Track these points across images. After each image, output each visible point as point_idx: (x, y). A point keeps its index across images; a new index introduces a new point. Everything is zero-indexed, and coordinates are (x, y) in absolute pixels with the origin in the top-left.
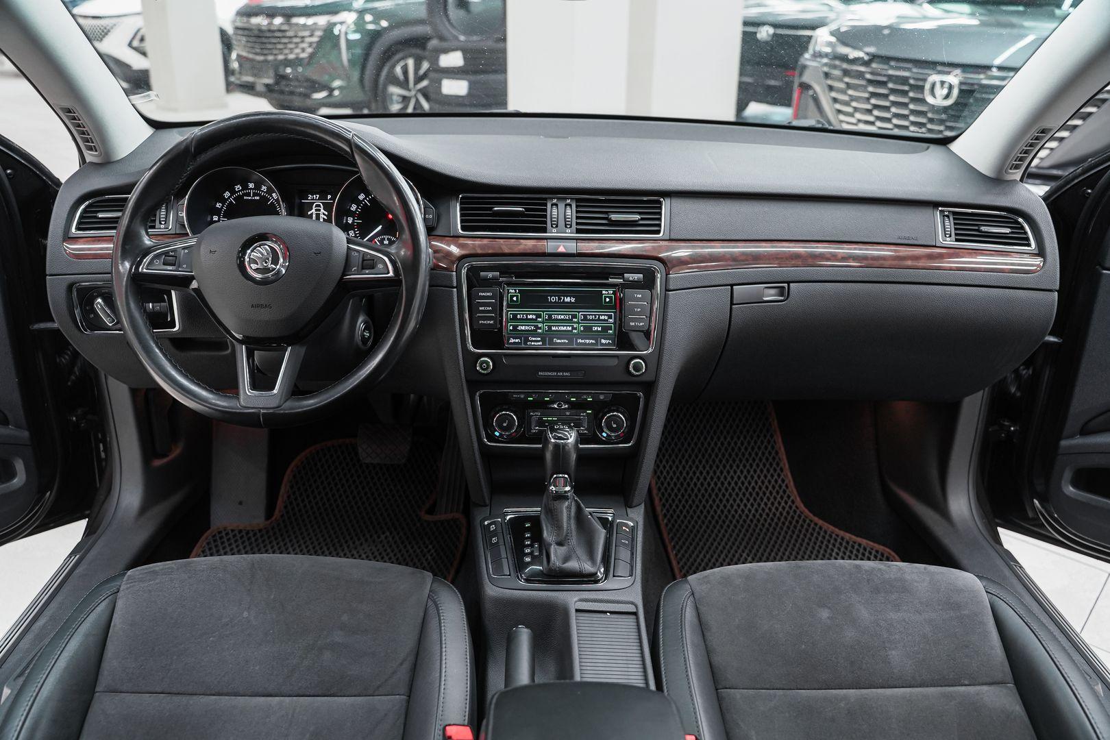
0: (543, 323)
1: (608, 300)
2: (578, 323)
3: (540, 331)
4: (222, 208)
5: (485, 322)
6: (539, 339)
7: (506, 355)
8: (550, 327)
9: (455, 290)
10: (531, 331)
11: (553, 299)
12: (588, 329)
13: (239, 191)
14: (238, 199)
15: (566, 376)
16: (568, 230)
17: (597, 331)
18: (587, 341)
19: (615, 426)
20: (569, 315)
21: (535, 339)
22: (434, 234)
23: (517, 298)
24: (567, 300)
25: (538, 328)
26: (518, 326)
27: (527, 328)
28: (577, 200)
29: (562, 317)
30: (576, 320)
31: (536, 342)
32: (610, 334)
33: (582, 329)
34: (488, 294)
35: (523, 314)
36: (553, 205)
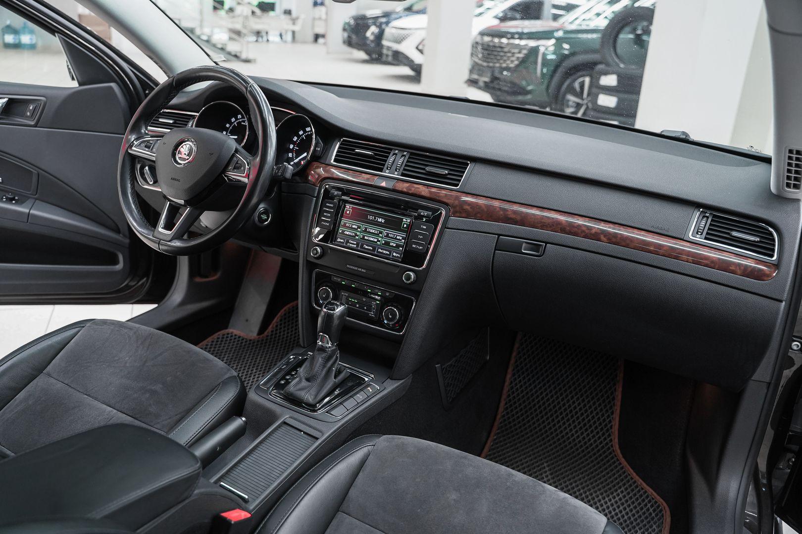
0: (360, 232)
1: (405, 226)
2: (382, 238)
3: (357, 237)
4: (229, 127)
5: (324, 223)
6: (355, 243)
7: (331, 248)
8: (364, 236)
9: (315, 199)
10: (352, 236)
11: (371, 218)
12: (387, 243)
13: (240, 119)
14: (239, 123)
15: (363, 272)
16: (396, 173)
17: (392, 246)
18: (384, 252)
19: (390, 317)
20: (378, 231)
21: (353, 242)
22: (319, 161)
23: (350, 212)
24: (380, 220)
25: (356, 235)
26: (345, 231)
27: (350, 233)
28: (412, 154)
29: (373, 231)
30: (381, 235)
31: (353, 244)
32: (400, 251)
33: (383, 242)
34: (331, 205)
35: (350, 224)
36: (394, 154)
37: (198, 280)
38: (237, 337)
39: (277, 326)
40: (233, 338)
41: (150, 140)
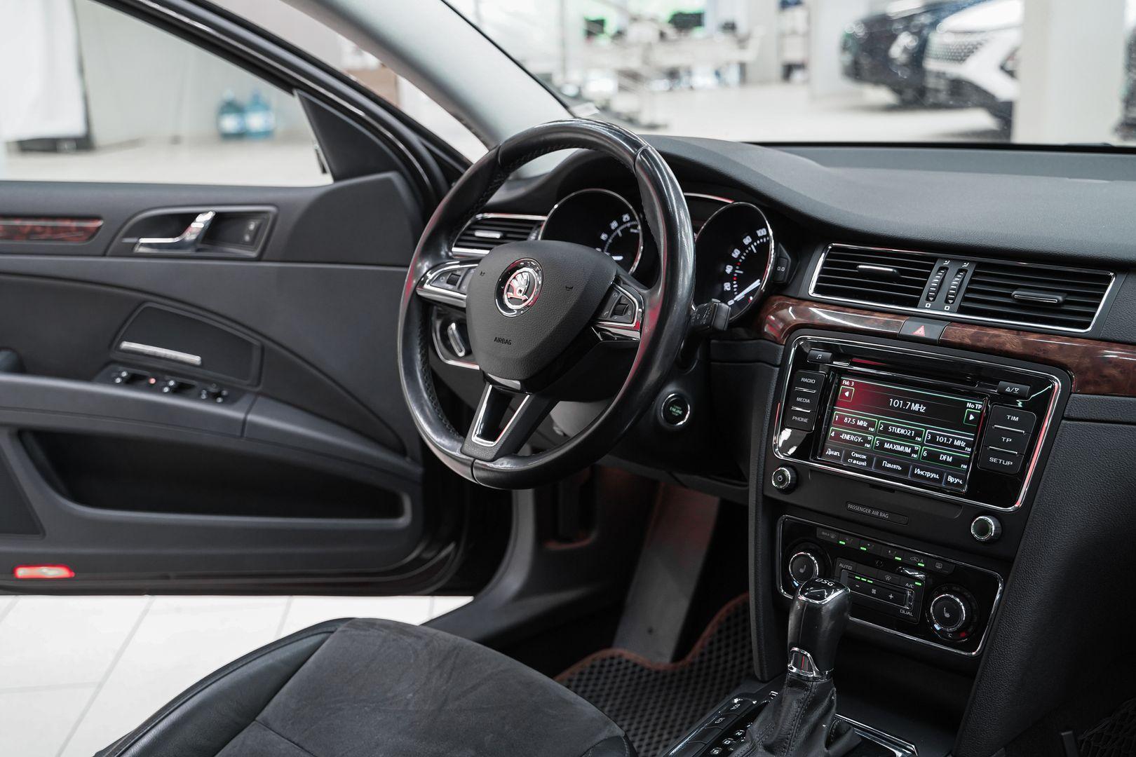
0: (874, 434)
1: (972, 417)
2: (922, 444)
3: (868, 446)
4: (607, 240)
5: (799, 419)
6: (865, 457)
7: (813, 470)
8: (882, 443)
9: (778, 369)
10: (857, 443)
11: (896, 403)
12: (933, 456)
13: (627, 222)
14: (626, 231)
15: (883, 518)
16: (947, 307)
17: (945, 462)
18: (928, 474)
19: (947, 615)
20: (912, 430)
21: (859, 456)
22: (785, 293)
23: (850, 394)
24: (916, 407)
25: (866, 441)
26: (841, 433)
27: (852, 438)
28: (979, 265)
29: (903, 431)
30: (919, 439)
31: (859, 459)
32: (963, 470)
33: (925, 454)
34: (811, 381)
35: (852, 418)
36: (941, 268)
37: (553, 546)
38: (630, 665)
39: (711, 643)
40: (622, 667)
41: (455, 270)
